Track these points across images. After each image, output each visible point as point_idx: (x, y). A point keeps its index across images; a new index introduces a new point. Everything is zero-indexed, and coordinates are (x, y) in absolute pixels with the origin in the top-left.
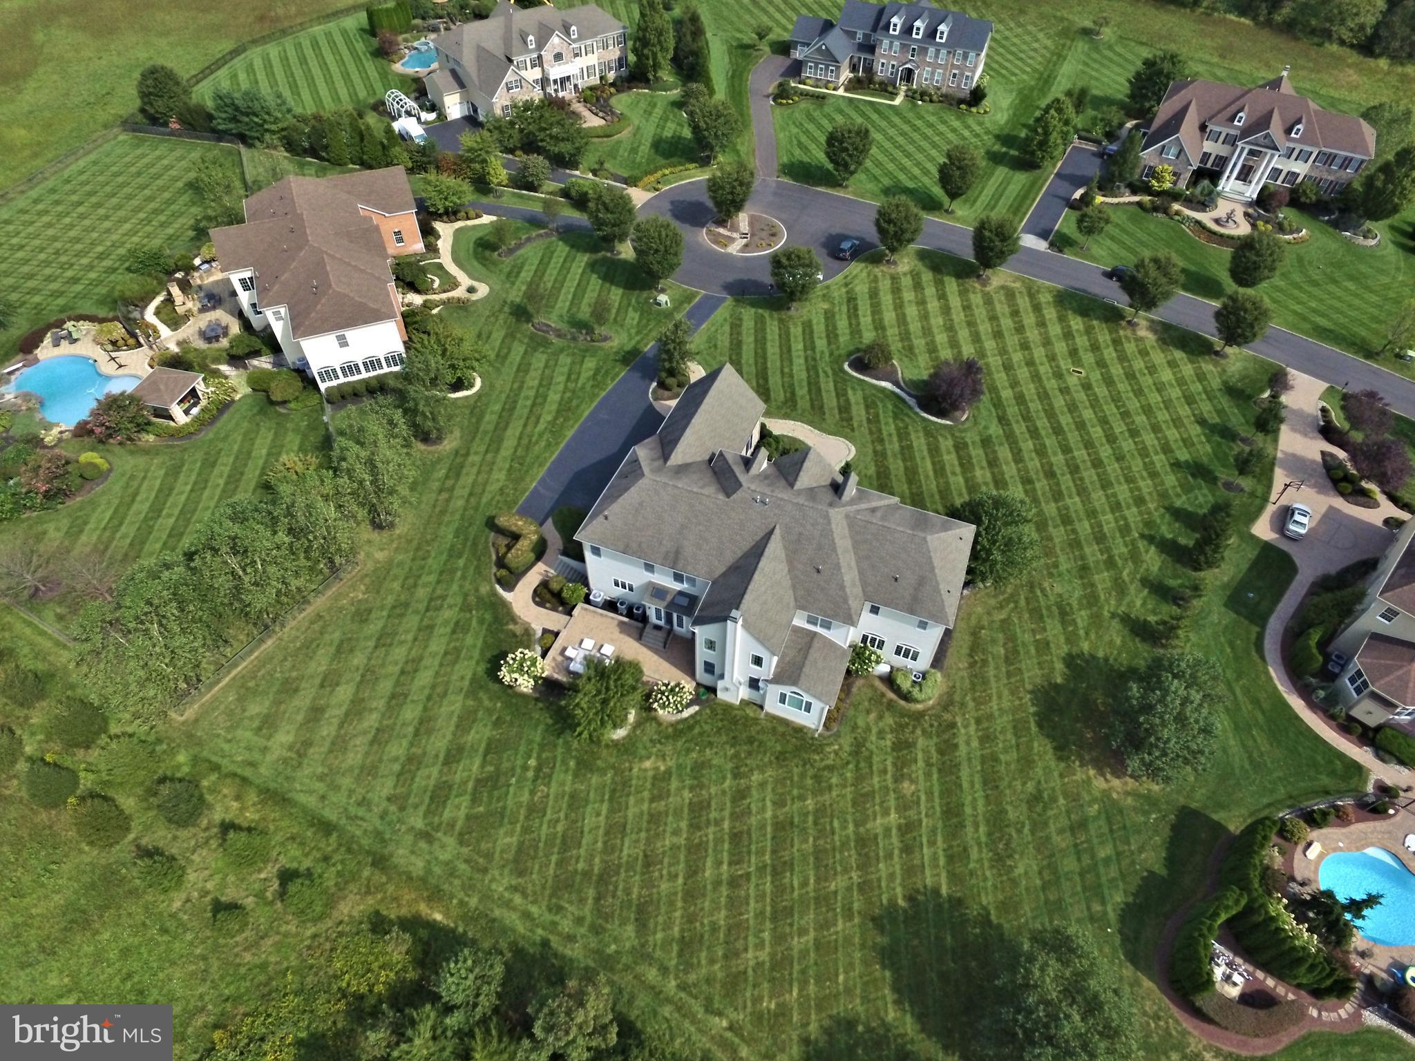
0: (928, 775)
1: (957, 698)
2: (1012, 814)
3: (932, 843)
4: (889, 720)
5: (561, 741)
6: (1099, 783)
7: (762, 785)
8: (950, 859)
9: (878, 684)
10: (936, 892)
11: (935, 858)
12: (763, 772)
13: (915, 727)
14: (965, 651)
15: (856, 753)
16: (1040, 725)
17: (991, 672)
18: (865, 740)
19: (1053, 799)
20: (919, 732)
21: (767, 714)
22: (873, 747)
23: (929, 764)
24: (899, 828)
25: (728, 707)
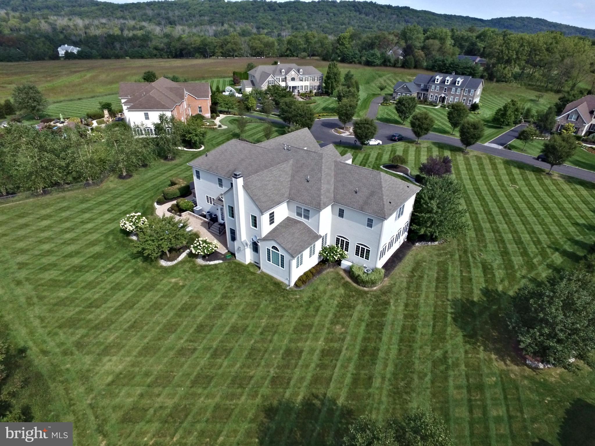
0: (358, 326)
1: (395, 290)
2: (418, 366)
3: (344, 367)
4: (342, 291)
5: (133, 261)
6: (498, 365)
7: (238, 305)
8: (356, 380)
9: (342, 273)
10: (333, 401)
11: (343, 376)
12: (242, 298)
13: (358, 299)
14: (409, 268)
15: (310, 302)
16: (455, 320)
17: (424, 283)
18: (320, 297)
19: (456, 365)
20: (360, 301)
21: (262, 272)
22: (323, 302)
23: (360, 320)
24: (323, 351)
25: (240, 265)
